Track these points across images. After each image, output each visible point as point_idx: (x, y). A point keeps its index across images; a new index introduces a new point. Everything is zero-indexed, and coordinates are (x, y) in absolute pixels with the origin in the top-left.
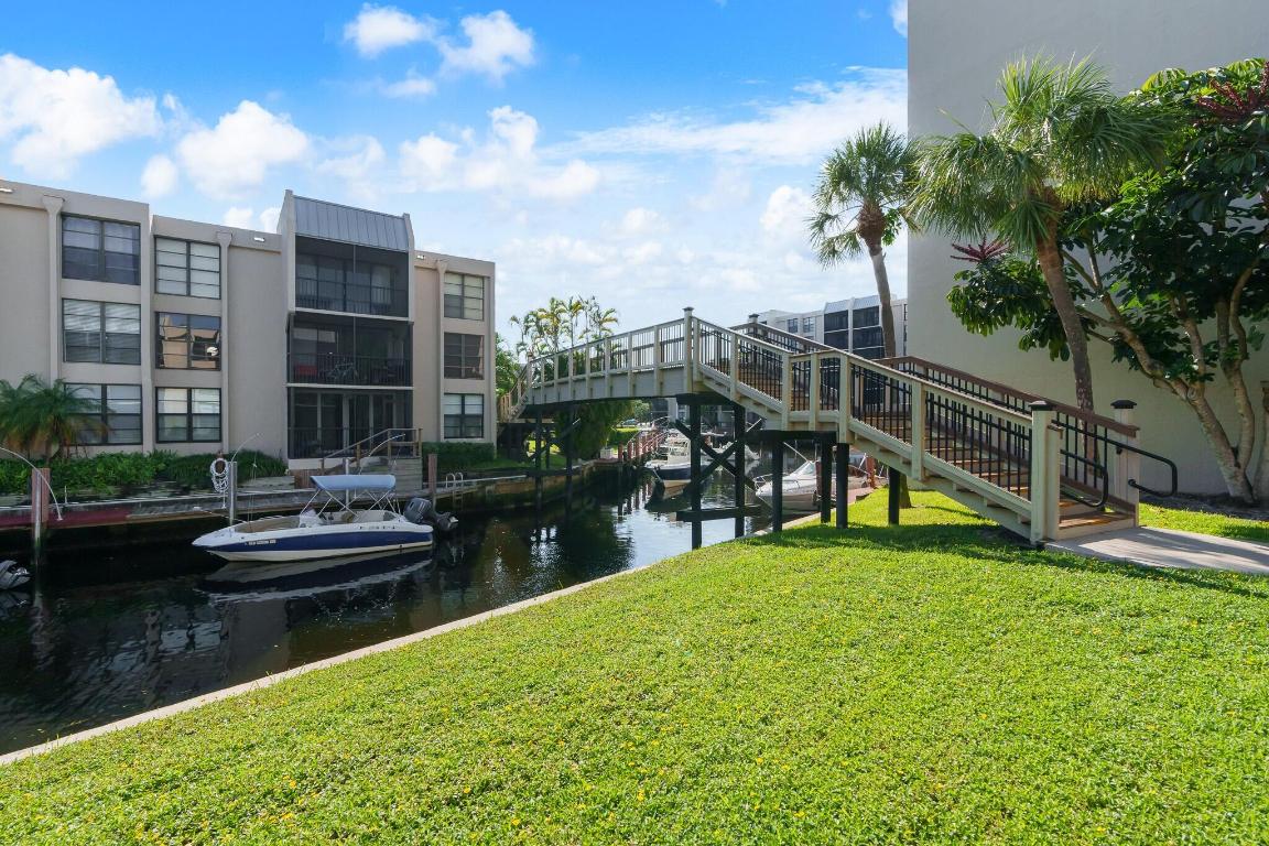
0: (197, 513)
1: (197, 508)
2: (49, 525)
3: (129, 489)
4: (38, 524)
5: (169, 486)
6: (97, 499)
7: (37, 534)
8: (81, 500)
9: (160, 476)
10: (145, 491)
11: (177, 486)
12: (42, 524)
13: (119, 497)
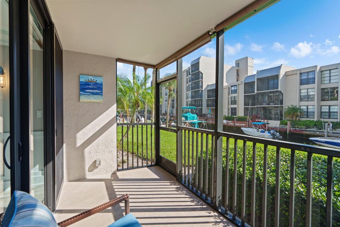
0: (317, 134)
1: (318, 133)
2: (290, 131)
3: (308, 127)
4: (288, 131)
5: (316, 128)
6: (301, 128)
7: (288, 133)
8: (299, 128)
9: (315, 125)
10: (311, 128)
11: (318, 128)
12: (289, 131)
13: (305, 128)
